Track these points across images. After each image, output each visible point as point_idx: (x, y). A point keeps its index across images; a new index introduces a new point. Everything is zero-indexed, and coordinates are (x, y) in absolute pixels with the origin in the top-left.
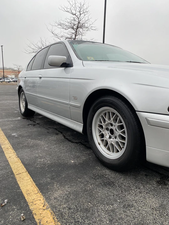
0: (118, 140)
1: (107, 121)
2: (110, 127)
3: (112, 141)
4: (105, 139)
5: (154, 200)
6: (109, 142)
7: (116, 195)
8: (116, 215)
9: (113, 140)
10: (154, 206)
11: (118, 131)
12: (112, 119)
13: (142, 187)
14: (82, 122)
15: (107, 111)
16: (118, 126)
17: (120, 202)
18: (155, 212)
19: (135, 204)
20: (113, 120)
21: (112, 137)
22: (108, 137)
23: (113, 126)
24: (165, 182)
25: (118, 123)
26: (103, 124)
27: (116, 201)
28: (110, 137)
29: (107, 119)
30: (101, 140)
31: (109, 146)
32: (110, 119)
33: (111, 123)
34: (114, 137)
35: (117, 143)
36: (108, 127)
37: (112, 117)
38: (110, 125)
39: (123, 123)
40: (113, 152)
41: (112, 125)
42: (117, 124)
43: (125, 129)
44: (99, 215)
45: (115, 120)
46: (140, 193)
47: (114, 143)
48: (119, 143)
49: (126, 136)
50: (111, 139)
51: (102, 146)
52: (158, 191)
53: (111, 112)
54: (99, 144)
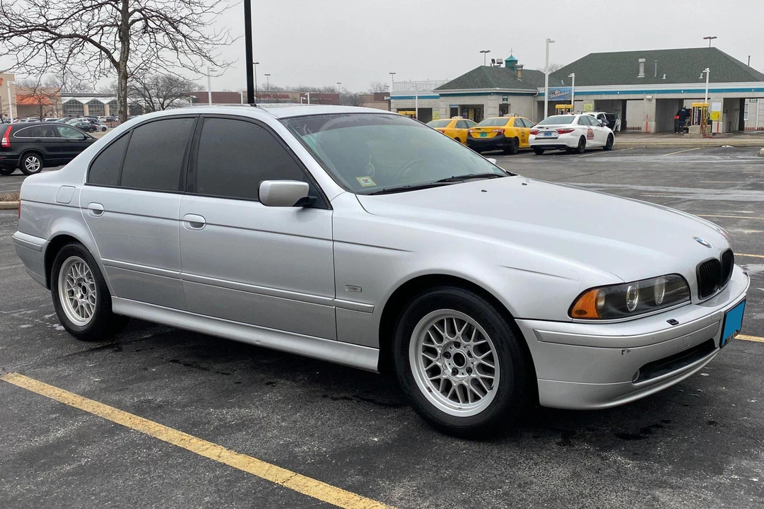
0: (476, 374)
1: (446, 338)
2: (454, 351)
3: (462, 378)
4: (443, 376)
5: (560, 470)
6: (455, 382)
7: (499, 475)
8: (513, 498)
9: (463, 376)
10: (564, 476)
11: (475, 357)
12: (459, 333)
13: (535, 456)
14: (377, 344)
15: (444, 318)
16: (475, 347)
17: (510, 482)
18: (567, 484)
19: (535, 480)
20: (462, 335)
21: (460, 371)
22: (451, 371)
23: (462, 347)
24: (570, 442)
25: (474, 341)
26: (436, 345)
27: (504, 482)
28: (455, 372)
29: (445, 334)
30: (431, 380)
31: (454, 390)
32: (453, 332)
33: (458, 340)
34: (464, 371)
35: (475, 382)
36: (449, 350)
37: (460, 329)
38: (453, 346)
39: (488, 339)
40: (466, 400)
41: (458, 345)
42: (472, 343)
43: (493, 350)
44: (488, 503)
45: (467, 335)
46: (536, 464)
47: (468, 383)
48: (481, 380)
49: (496, 366)
50: (458, 376)
51: (437, 393)
52: (563, 456)
53: (455, 319)
54: (430, 391)
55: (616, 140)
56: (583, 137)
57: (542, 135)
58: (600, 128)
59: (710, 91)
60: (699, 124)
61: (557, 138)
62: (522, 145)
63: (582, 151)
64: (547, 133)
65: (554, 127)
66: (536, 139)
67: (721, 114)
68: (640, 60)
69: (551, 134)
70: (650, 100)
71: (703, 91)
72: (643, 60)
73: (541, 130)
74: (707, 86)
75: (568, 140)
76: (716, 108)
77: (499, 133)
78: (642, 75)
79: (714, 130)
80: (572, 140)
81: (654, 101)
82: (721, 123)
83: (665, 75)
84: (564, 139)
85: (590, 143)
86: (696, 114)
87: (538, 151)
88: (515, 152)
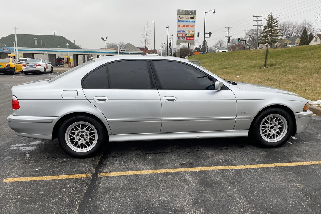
41: (271, 124)
48: (279, 131)
55: (54, 69)
56: (45, 67)
57: (29, 67)
58: (49, 64)
59: (69, 52)
60: (67, 63)
61: (35, 68)
62: (17, 71)
63: (45, 73)
64: (31, 66)
65: (34, 64)
66: (26, 68)
67: (73, 60)
68: (35, 38)
69: (33, 66)
70: (46, 54)
71: (67, 51)
72: (36, 38)
73: (28, 65)
74: (68, 50)
75: (40, 69)
76: (71, 57)
77: (7, 66)
78: (36, 44)
79: (71, 66)
80: (41, 69)
81: (48, 55)
82: (73, 63)
83: (45, 45)
84: (38, 68)
85: (47, 70)
86: (66, 60)
87: (26, 73)
88: (15, 73)
